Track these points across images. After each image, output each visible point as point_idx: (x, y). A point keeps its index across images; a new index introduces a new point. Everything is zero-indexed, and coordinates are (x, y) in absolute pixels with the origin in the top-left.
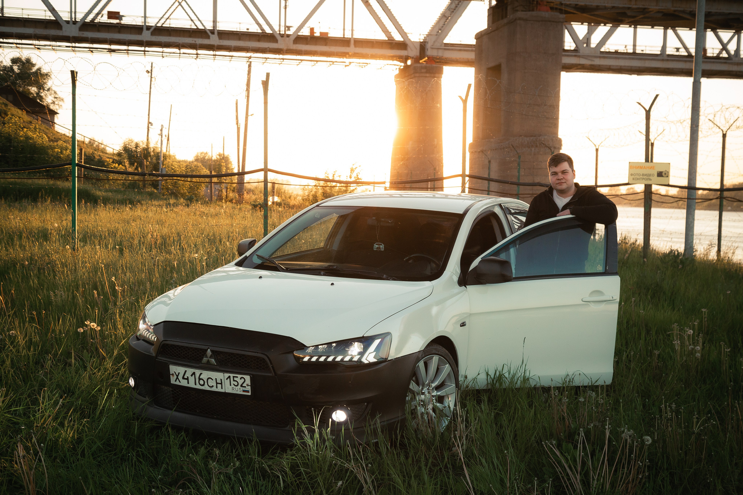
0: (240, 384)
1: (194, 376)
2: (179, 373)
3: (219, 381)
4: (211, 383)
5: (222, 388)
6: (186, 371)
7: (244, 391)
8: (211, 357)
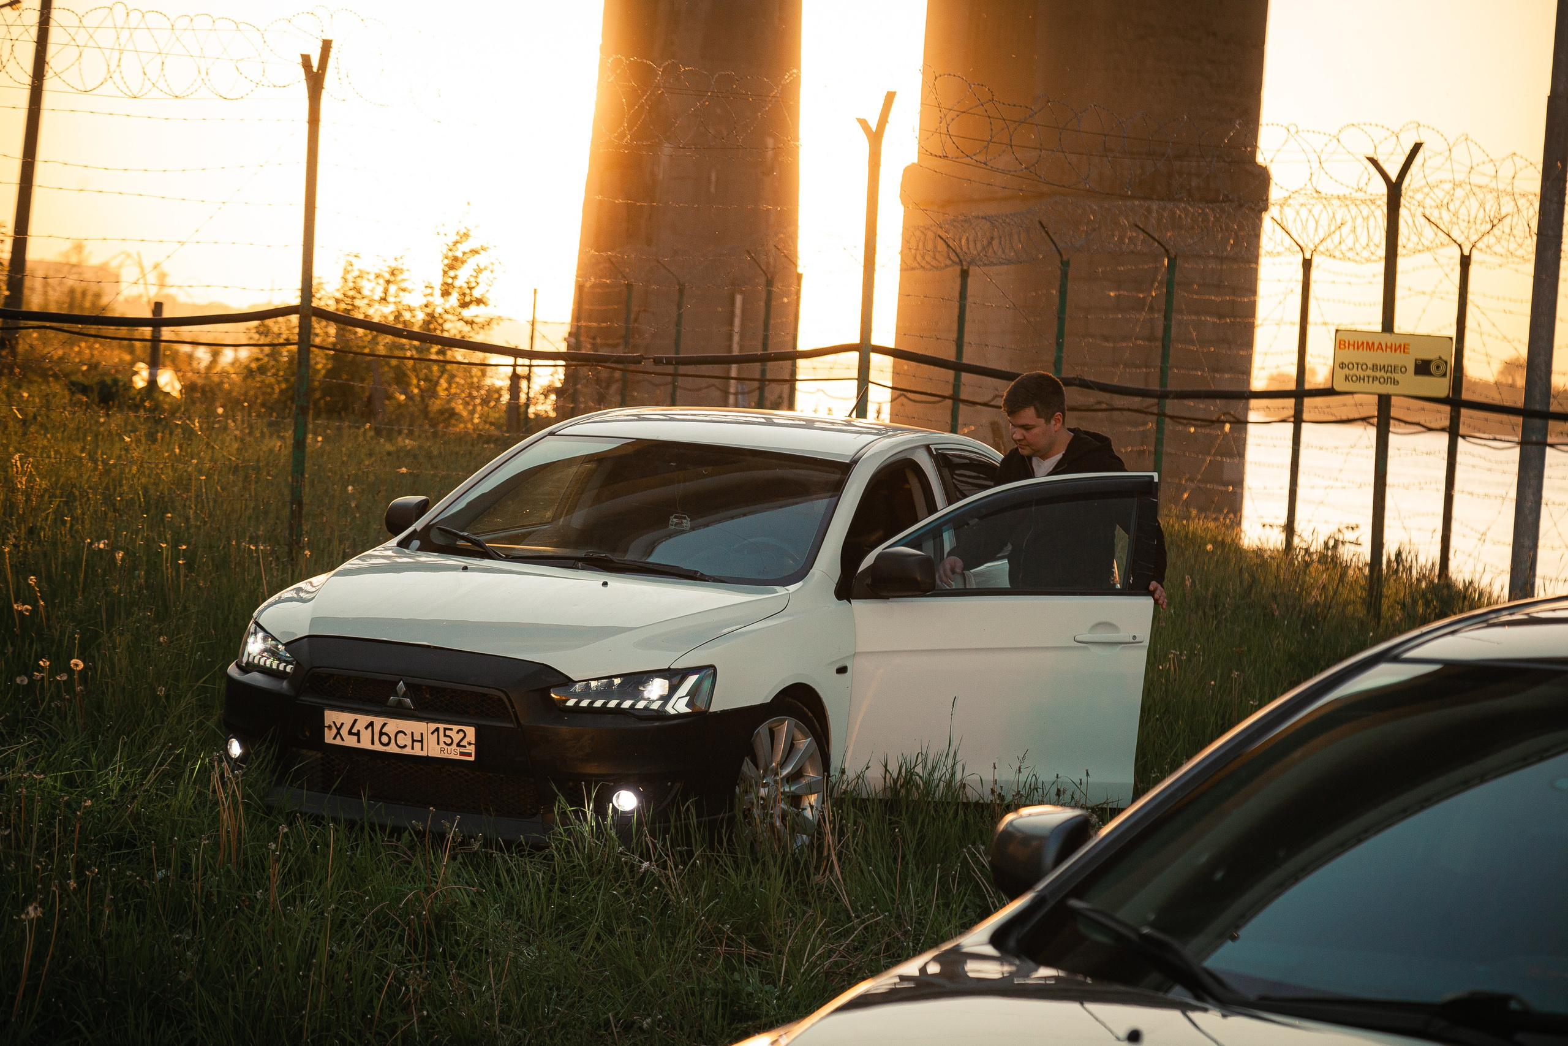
0: (456, 741)
1: (370, 728)
2: (342, 724)
3: (417, 737)
4: (401, 741)
5: (422, 749)
6: (356, 721)
7: (462, 754)
8: (405, 695)
